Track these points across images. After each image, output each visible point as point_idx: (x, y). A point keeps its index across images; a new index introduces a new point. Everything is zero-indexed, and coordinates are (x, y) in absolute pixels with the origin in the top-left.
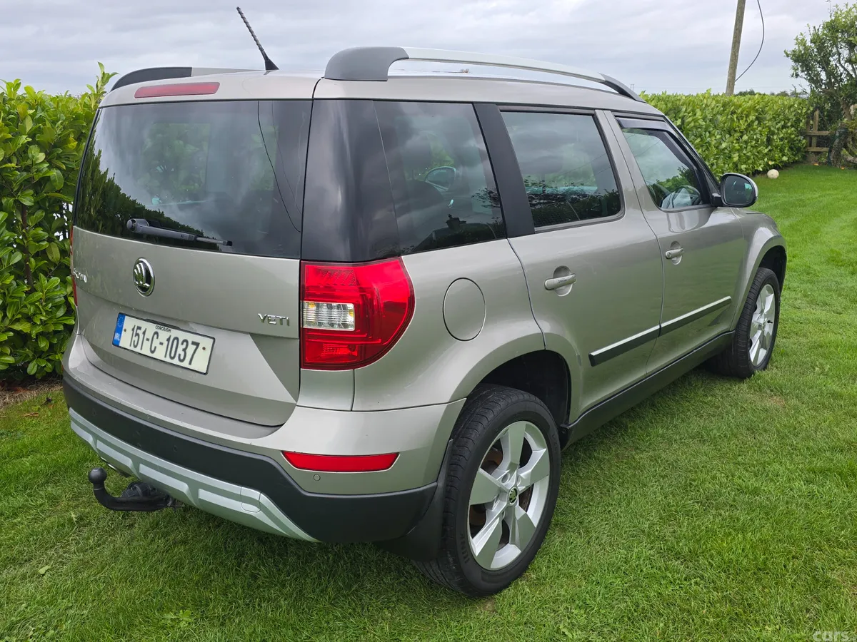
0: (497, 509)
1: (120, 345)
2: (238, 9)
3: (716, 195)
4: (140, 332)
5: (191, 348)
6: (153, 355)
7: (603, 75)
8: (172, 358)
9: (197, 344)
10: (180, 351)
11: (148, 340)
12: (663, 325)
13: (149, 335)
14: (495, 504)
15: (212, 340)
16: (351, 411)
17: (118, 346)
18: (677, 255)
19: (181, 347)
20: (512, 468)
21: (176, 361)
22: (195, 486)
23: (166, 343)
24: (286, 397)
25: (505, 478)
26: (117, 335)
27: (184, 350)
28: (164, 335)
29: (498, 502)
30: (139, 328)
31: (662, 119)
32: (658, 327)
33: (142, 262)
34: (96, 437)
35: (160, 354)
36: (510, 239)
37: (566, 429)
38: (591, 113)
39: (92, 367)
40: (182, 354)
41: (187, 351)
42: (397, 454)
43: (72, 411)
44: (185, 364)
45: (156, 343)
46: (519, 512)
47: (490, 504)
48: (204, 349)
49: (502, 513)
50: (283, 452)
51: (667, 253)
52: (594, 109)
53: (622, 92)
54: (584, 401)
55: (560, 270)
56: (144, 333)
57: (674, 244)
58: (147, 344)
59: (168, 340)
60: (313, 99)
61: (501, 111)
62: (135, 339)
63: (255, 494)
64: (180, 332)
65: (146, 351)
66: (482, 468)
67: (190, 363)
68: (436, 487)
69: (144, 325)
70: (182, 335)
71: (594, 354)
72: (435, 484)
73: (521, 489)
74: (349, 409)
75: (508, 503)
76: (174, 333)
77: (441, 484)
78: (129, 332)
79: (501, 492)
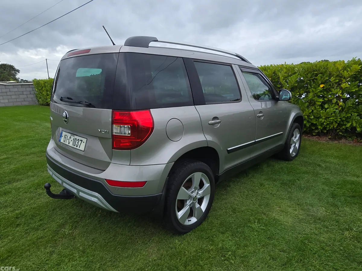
0: (188, 203)
1: (61, 141)
2: (103, 26)
3: (277, 97)
4: (66, 137)
5: (80, 142)
6: (69, 145)
7: (235, 53)
8: (74, 146)
9: (81, 141)
10: (77, 143)
11: (68, 139)
12: (256, 141)
13: (68, 138)
14: (188, 201)
15: (86, 139)
16: (130, 165)
17: (60, 142)
18: (262, 116)
19: (77, 142)
20: (195, 188)
21: (75, 147)
22: (79, 191)
23: (73, 140)
24: (108, 159)
25: (192, 192)
26: (60, 138)
27: (78, 143)
28: (72, 138)
29: (189, 200)
30: (66, 135)
31: (258, 70)
32: (254, 141)
33: (65, 112)
34: (53, 173)
35: (71, 145)
36: (196, 106)
37: (218, 175)
38: (230, 65)
39: (55, 150)
40: (77, 144)
41: (79, 143)
42: (146, 182)
43: (48, 164)
44: (78, 148)
45: (70, 140)
46: (197, 206)
47: (186, 201)
48: (84, 142)
49: (191, 204)
50: (105, 179)
51: (258, 115)
52: (231, 64)
53: (243, 60)
54: (225, 166)
55: (215, 118)
56: (67, 137)
57: (261, 112)
58: (68, 141)
59: (73, 139)
60: (119, 52)
61: (194, 61)
62: (65, 139)
63: (96, 194)
64: (77, 136)
65: (67, 144)
66: (183, 186)
67: (79, 148)
68: (162, 194)
69: (68, 134)
70: (78, 138)
71: (228, 149)
72: (161, 193)
73: (198, 197)
74: (129, 165)
75: (193, 201)
76: (76, 137)
77: (163, 193)
78: (63, 137)
79: (190, 197)
